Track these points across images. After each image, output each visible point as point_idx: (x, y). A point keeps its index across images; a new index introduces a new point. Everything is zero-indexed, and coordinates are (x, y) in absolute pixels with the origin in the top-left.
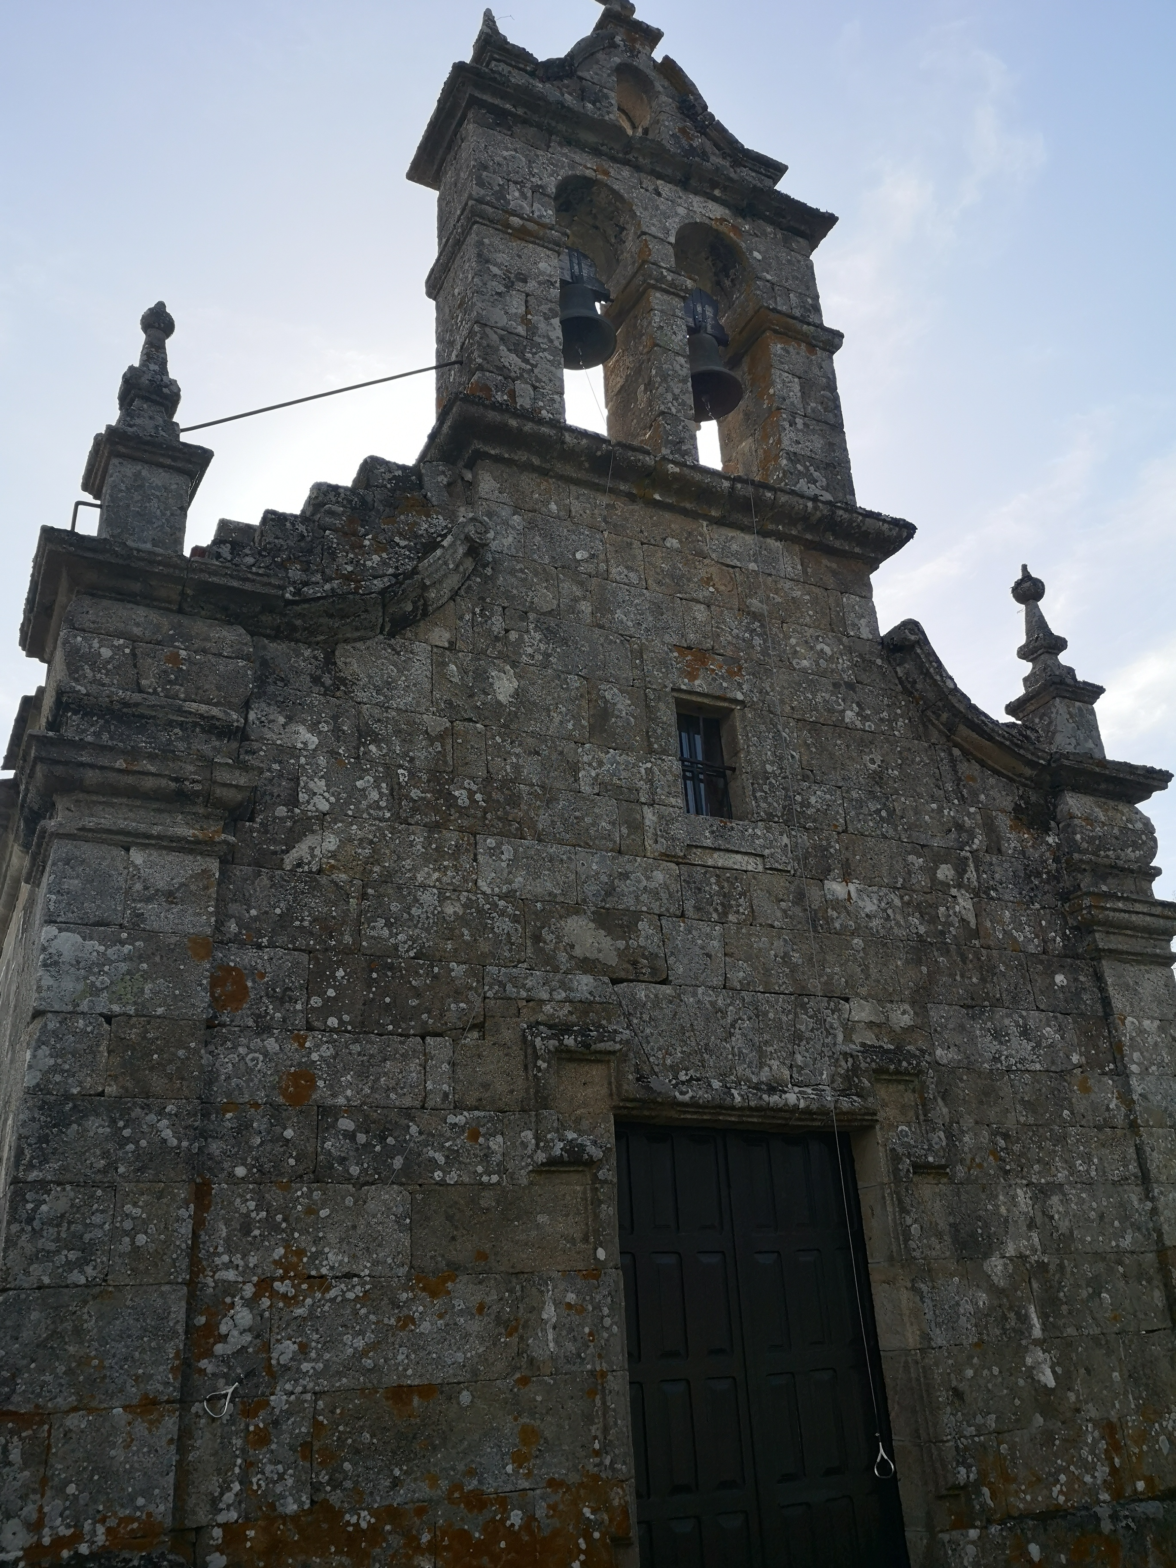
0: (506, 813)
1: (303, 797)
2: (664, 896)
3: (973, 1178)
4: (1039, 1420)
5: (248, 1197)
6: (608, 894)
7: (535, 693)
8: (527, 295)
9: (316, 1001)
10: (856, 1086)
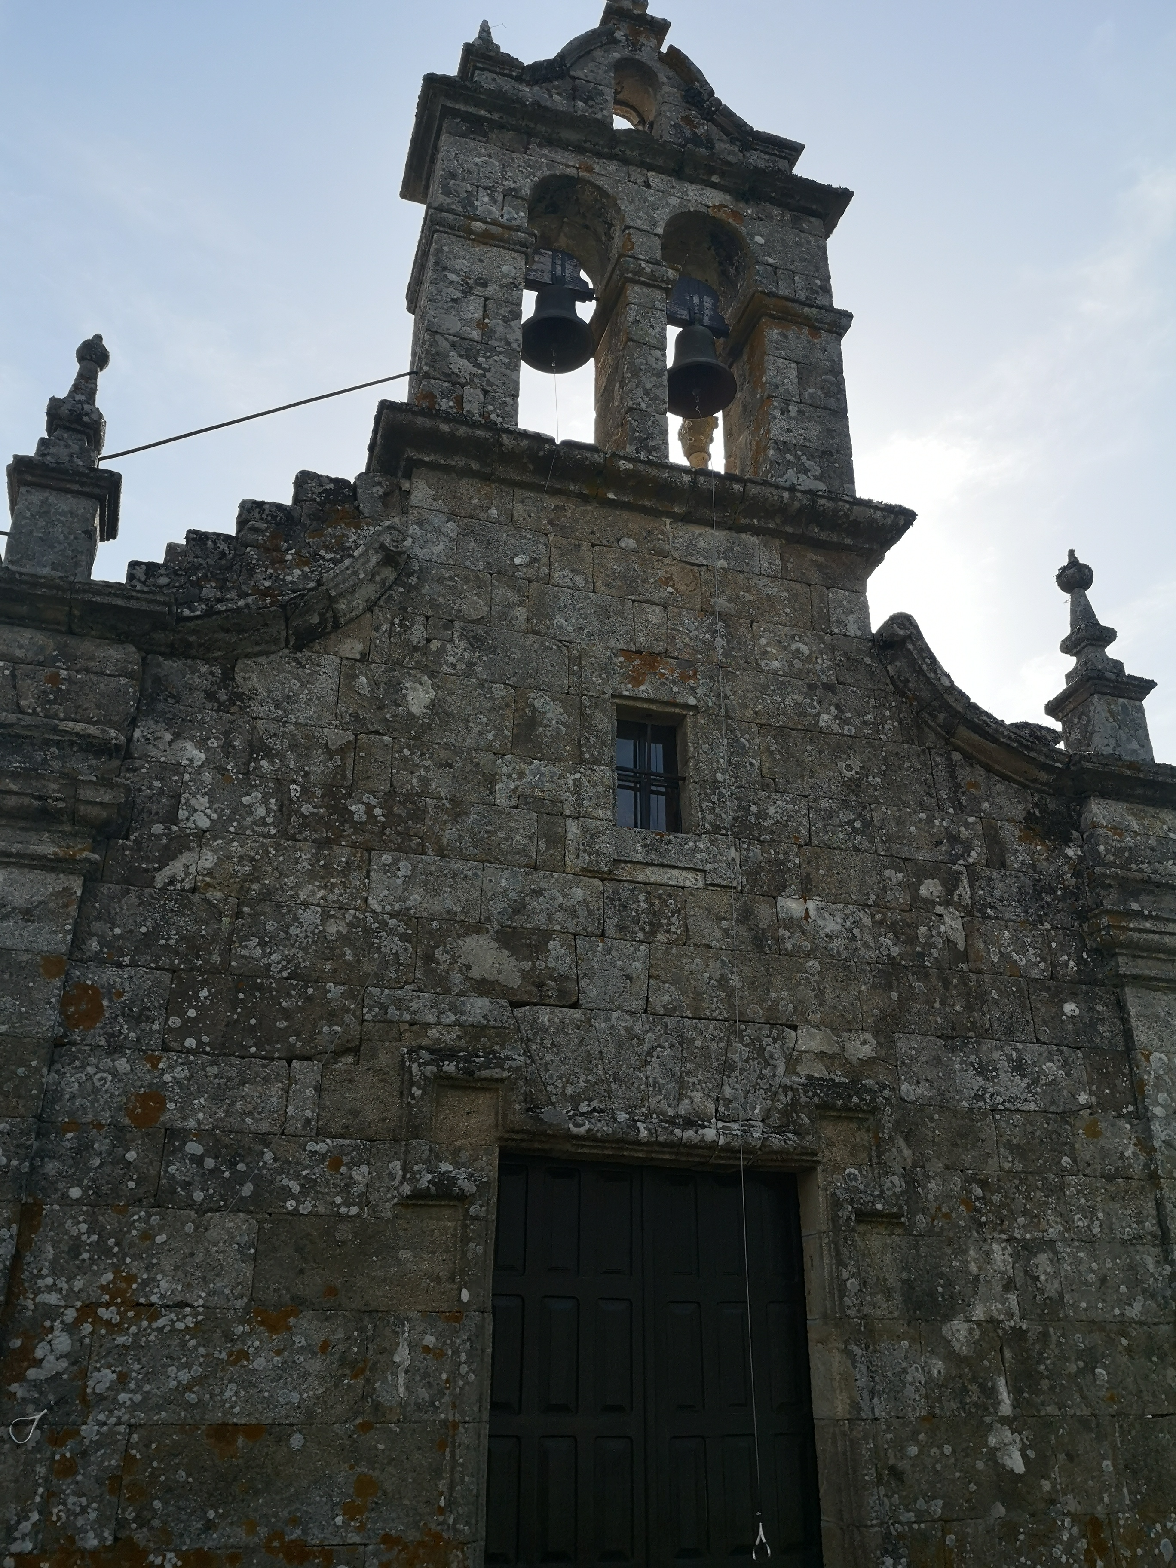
0: (408, 828)
1: (182, 814)
2: (582, 913)
3: (937, 1229)
4: (1000, 1510)
5: (81, 1219)
6: (516, 911)
7: (453, 704)
8: (487, 299)
9: (175, 1022)
10: (794, 1122)
